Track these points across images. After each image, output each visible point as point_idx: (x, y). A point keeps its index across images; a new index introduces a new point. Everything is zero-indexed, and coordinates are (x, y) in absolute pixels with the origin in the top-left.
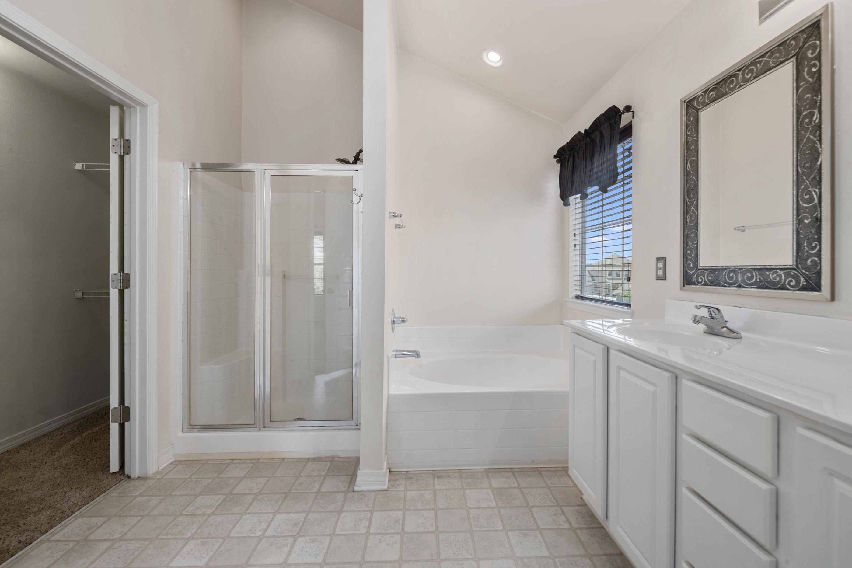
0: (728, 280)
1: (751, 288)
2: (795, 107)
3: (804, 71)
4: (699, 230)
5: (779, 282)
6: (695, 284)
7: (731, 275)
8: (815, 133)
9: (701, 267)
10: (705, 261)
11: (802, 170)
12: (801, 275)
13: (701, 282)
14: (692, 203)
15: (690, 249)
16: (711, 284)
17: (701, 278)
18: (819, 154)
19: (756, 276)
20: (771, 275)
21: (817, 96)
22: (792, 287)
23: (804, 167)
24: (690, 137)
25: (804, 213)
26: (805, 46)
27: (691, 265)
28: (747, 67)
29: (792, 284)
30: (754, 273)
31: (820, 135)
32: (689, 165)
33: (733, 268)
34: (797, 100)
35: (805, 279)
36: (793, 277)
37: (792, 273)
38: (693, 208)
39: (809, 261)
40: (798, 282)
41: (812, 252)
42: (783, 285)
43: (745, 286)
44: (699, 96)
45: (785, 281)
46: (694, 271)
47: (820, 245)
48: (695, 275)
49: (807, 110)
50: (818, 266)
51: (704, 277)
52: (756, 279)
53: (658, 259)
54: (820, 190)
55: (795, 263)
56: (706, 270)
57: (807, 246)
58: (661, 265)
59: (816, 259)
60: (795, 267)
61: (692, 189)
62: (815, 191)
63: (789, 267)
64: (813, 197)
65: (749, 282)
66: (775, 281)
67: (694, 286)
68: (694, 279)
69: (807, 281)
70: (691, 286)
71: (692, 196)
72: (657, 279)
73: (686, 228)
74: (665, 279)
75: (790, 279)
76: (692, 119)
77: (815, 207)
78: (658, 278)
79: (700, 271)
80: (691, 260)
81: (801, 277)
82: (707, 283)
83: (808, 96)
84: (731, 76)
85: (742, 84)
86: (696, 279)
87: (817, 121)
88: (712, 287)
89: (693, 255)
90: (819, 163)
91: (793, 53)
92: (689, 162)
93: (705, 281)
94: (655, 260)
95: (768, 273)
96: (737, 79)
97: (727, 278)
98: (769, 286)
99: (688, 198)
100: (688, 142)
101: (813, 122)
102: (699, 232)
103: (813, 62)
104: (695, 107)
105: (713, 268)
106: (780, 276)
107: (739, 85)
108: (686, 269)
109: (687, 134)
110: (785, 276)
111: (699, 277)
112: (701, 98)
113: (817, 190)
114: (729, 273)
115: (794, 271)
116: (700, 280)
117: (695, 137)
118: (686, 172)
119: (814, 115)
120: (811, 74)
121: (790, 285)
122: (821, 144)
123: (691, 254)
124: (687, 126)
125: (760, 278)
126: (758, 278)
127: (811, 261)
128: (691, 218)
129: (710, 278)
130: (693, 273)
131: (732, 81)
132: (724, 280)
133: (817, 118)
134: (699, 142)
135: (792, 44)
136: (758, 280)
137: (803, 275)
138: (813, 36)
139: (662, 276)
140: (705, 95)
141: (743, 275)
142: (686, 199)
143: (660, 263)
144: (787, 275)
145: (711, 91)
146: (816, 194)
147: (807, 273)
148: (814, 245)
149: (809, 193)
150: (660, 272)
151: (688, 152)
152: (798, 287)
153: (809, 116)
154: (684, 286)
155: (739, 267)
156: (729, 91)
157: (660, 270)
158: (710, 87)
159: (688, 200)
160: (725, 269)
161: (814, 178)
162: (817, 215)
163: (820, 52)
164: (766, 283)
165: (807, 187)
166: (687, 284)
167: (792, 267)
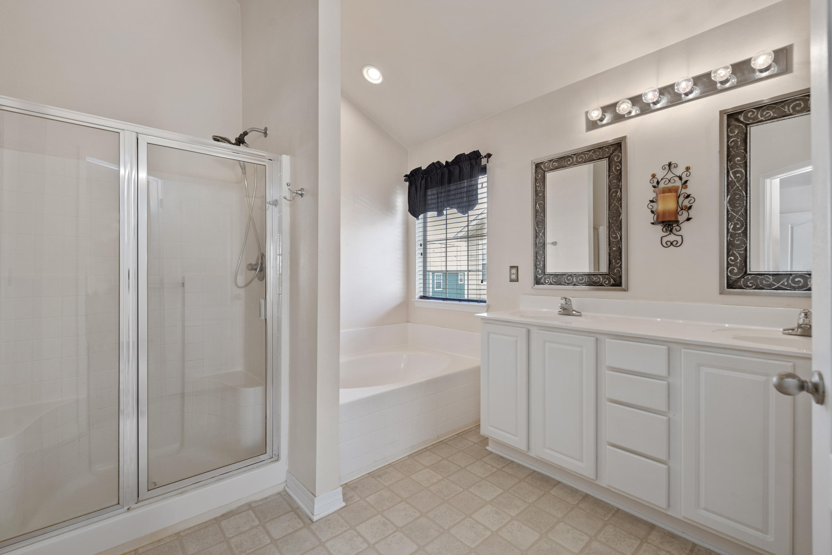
0: (567, 281)
1: (582, 286)
2: (608, 185)
3: (613, 167)
4: (546, 249)
5: (599, 282)
6: (543, 284)
7: (569, 278)
8: (619, 203)
9: (548, 273)
10: (549, 270)
11: (611, 221)
12: (611, 278)
13: (548, 283)
14: (540, 231)
15: (539, 261)
16: (555, 284)
17: (547, 280)
18: (620, 214)
19: (585, 279)
20: (594, 278)
21: (619, 183)
22: (606, 284)
23: (612, 219)
24: (538, 188)
25: (613, 244)
26: (613, 154)
27: (540, 272)
28: (579, 154)
29: (606, 283)
30: (584, 277)
31: (621, 204)
32: (537, 206)
33: (571, 273)
34: (609, 182)
35: (613, 280)
36: (607, 279)
37: (606, 277)
38: (541, 234)
39: (616, 270)
40: (610, 282)
41: (617, 265)
42: (601, 283)
43: (578, 284)
44: (546, 163)
45: (602, 281)
46: (542, 276)
47: (621, 262)
48: (543, 279)
49: (614, 189)
50: (620, 273)
51: (550, 279)
52: (585, 280)
53: (512, 267)
54: (621, 232)
55: (608, 271)
56: (552, 275)
57: (615, 262)
58: (514, 271)
59: (619, 269)
60: (608, 273)
61: (541, 222)
62: (618, 233)
63: (605, 273)
64: (617, 236)
65: (581, 282)
66: (596, 281)
67: (542, 285)
68: (542, 281)
69: (615, 281)
70: (540, 285)
71: (540, 226)
72: (510, 281)
73: (536, 247)
74: (518, 281)
75: (605, 280)
76: (540, 176)
77: (618, 241)
78: (512, 281)
79: (547, 276)
80: (539, 268)
81: (611, 279)
82: (552, 283)
83: (615, 181)
84: (568, 157)
85: (576, 163)
86: (544, 281)
87: (619, 196)
88: (555, 286)
89: (541, 265)
90: (620, 218)
91: (607, 155)
92: (538, 204)
93: (551, 282)
94: (508, 268)
95: (592, 277)
96: (573, 159)
97: (566, 280)
98: (593, 284)
99: (538, 228)
100: (537, 190)
101: (617, 196)
102: (546, 250)
103: (617, 164)
104: (542, 169)
105: (556, 273)
106: (600, 278)
107: (574, 164)
108: (536, 274)
109: (536, 185)
110: (602, 279)
111: (546, 279)
112: (547, 164)
113: (620, 233)
114: (568, 277)
115: (607, 276)
116: (547, 282)
117: (542, 188)
118: (536, 210)
119: (618, 192)
120: (617, 171)
121: (605, 284)
122: (621, 208)
123: (539, 264)
124: (536, 180)
125: (587, 280)
126: (586, 280)
127: (616, 271)
128: (539, 241)
129: (554, 280)
130: (541, 277)
131: (569, 160)
132: (564, 281)
133: (619, 194)
134: (546, 192)
135: (606, 150)
136: (586, 281)
137: (612, 277)
138: (617, 150)
139: (515, 279)
140: (550, 163)
141: (577, 279)
142: (536, 228)
143: (513, 270)
144: (604, 278)
145: (554, 162)
146: (619, 235)
147: (615, 277)
148: (618, 262)
149: (615, 233)
150: (514, 277)
151: (537, 197)
152: (610, 284)
153: (615, 192)
154: (534, 285)
155: (574, 273)
156: (567, 166)
157: (513, 275)
158: (553, 158)
159: (537, 228)
160: (565, 274)
161: (618, 226)
162: (620, 246)
163: (621, 159)
164: (591, 283)
165: (614, 231)
166: (537, 284)
167: (606, 273)
